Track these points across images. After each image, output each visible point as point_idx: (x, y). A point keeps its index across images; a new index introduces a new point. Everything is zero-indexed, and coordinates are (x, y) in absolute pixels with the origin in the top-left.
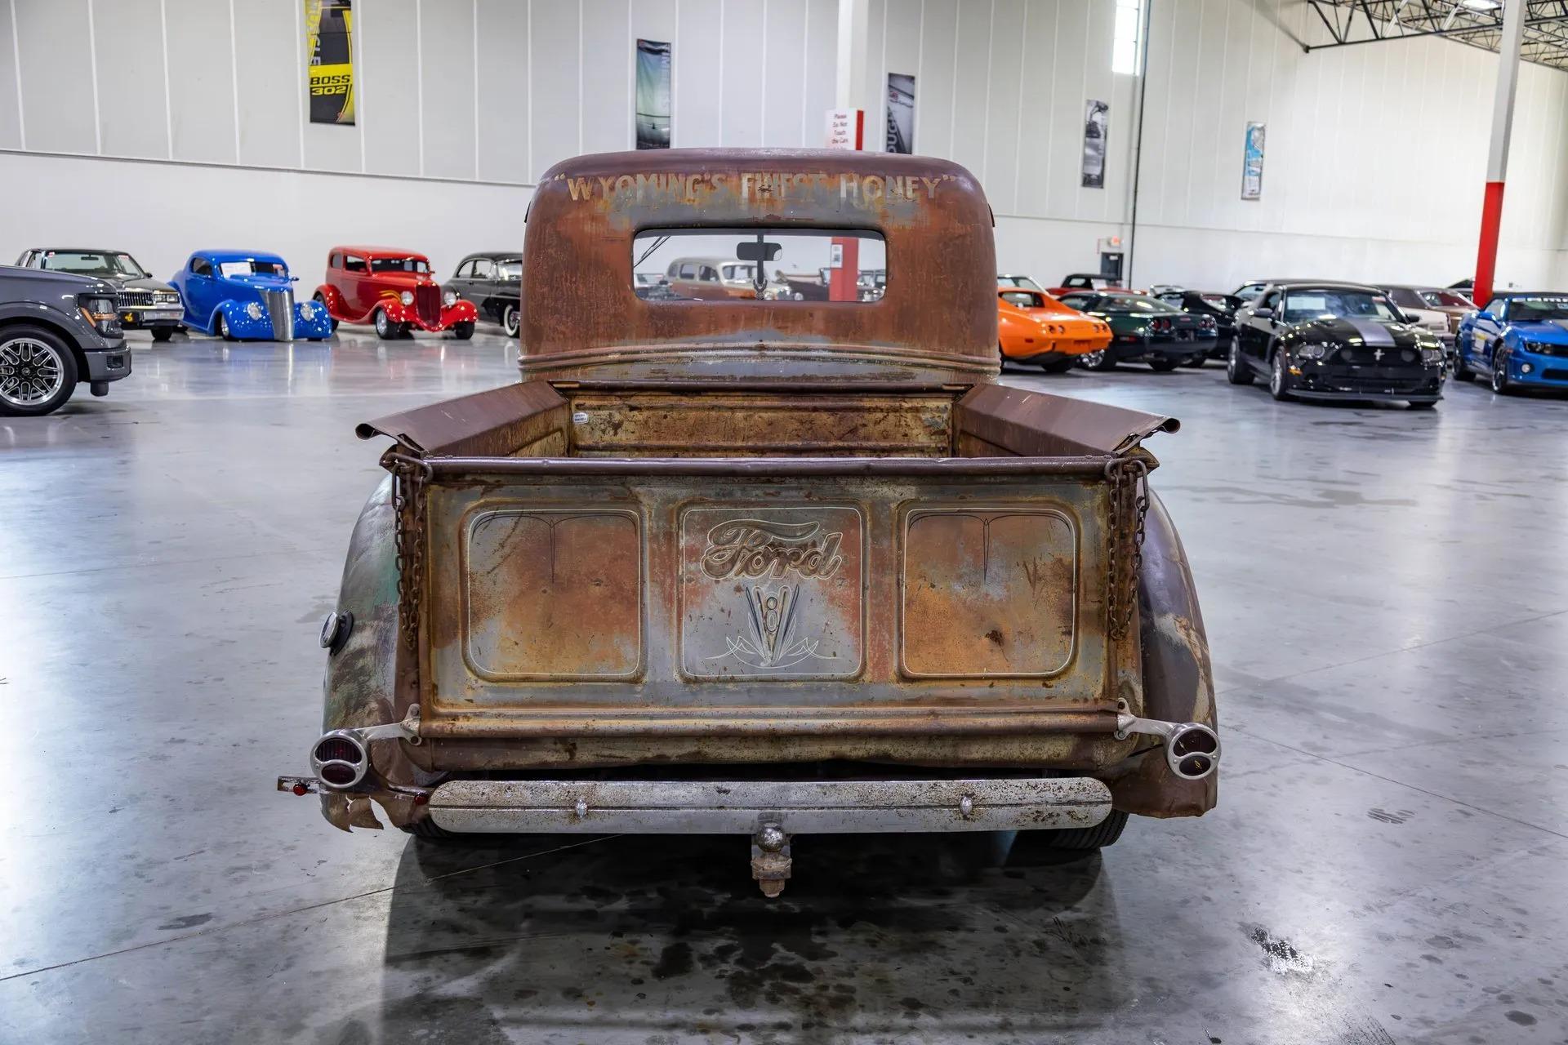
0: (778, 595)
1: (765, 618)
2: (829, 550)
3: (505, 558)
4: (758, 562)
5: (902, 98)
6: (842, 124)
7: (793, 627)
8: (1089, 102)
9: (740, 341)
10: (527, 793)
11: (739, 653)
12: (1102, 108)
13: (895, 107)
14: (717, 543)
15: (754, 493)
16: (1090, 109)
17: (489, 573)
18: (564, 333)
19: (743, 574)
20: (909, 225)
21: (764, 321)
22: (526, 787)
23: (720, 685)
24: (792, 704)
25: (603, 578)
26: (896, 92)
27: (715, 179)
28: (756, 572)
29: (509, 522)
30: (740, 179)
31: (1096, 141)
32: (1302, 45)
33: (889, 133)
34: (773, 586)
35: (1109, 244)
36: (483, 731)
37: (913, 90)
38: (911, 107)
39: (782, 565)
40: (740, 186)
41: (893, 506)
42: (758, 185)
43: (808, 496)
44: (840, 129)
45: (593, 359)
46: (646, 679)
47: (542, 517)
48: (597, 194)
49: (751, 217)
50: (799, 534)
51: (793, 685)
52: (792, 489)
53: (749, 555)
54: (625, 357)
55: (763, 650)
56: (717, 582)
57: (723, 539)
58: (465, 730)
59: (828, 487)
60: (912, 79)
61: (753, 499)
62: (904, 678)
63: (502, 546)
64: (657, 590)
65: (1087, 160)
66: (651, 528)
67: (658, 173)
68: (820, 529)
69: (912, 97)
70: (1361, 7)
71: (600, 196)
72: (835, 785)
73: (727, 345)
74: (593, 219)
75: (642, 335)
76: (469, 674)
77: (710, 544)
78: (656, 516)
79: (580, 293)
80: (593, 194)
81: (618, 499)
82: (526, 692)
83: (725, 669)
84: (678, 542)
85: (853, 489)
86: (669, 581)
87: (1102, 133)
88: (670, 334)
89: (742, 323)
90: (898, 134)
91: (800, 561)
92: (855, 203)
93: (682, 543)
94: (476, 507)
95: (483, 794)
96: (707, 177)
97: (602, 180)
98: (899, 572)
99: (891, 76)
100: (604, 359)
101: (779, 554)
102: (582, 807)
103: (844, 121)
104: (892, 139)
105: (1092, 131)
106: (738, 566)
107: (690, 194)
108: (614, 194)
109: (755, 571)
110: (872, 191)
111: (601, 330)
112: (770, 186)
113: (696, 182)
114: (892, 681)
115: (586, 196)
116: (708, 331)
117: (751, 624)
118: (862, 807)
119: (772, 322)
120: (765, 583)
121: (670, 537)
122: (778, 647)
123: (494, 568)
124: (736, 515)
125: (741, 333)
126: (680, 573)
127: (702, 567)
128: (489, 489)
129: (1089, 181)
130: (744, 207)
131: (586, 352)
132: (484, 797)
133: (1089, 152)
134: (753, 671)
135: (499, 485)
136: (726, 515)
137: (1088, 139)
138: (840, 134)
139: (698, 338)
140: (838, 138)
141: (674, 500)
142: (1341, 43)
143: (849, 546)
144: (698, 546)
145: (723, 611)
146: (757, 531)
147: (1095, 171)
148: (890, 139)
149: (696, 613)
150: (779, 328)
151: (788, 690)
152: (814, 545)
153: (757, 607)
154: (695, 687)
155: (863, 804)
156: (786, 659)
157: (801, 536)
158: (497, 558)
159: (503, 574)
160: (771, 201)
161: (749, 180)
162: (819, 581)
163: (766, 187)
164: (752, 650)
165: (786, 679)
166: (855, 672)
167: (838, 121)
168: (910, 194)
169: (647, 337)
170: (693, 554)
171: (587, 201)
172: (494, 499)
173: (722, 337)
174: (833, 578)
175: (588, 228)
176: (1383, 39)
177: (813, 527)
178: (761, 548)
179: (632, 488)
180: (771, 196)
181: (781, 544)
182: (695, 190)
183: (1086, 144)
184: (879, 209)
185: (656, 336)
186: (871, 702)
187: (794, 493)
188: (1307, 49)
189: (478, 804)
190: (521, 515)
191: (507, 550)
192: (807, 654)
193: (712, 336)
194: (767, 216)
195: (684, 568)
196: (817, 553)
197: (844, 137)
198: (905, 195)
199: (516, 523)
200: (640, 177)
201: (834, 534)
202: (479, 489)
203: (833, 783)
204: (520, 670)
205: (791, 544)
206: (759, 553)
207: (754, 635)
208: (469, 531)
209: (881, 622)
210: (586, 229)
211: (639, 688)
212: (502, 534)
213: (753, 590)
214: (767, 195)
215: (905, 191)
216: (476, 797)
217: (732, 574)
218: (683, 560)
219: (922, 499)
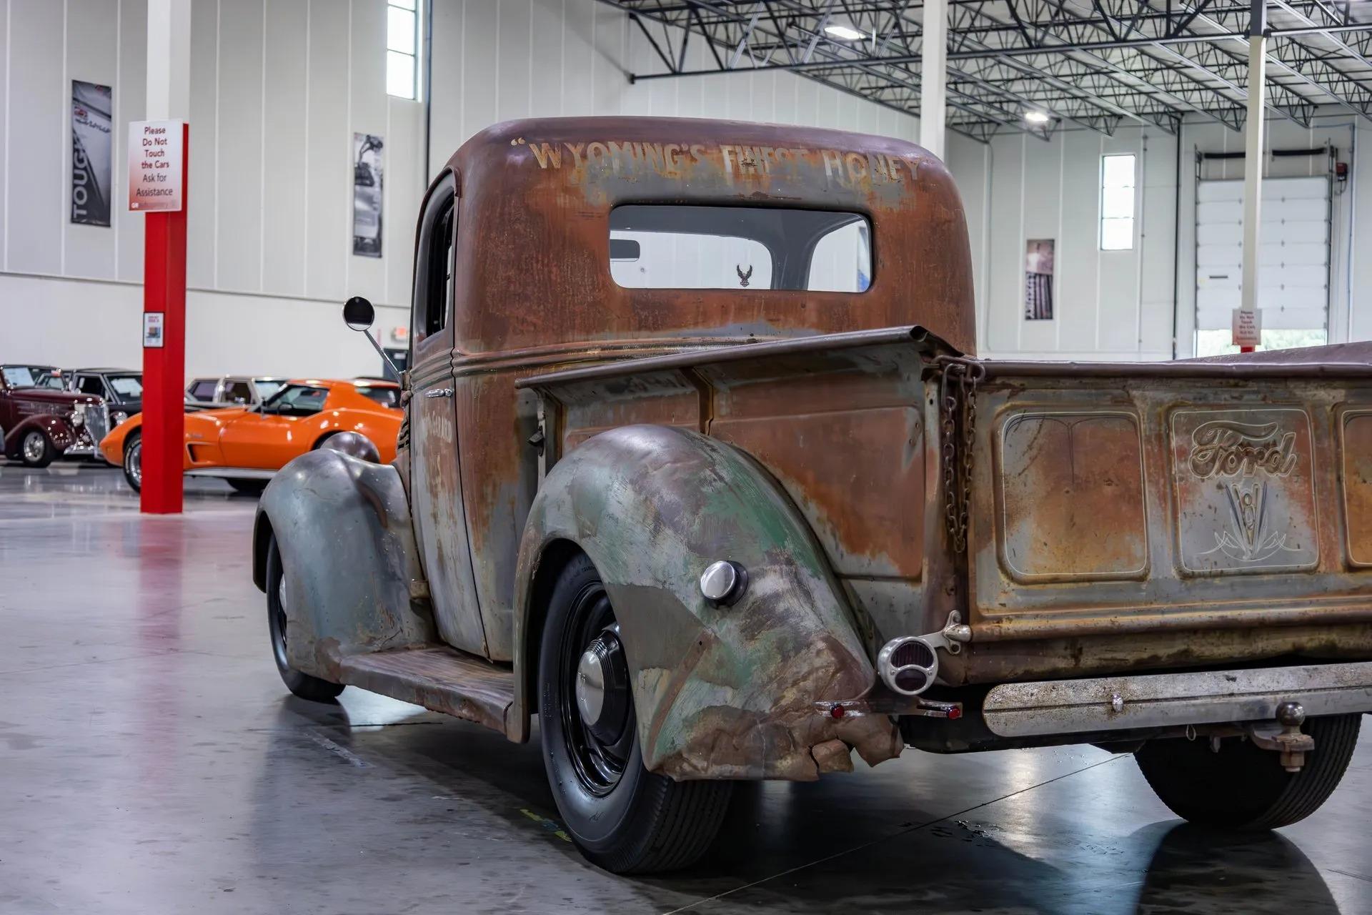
0: (1251, 491)
1: (1243, 513)
2: (1286, 449)
3: (1033, 459)
4: (1232, 461)
5: (92, 117)
6: (158, 142)
7: (1265, 520)
8: (356, 136)
9: (730, 334)
10: (1071, 692)
11: (1225, 547)
12: (375, 145)
13: (82, 130)
14: (1200, 444)
15: (1223, 397)
16: (359, 145)
17: (1020, 474)
18: (535, 325)
19: (1222, 472)
20: (897, 208)
21: (755, 313)
22: (1067, 686)
23: (1209, 580)
24: (1267, 596)
25: (1113, 478)
26: (85, 108)
27: (694, 149)
28: (1233, 470)
29: (1033, 424)
30: (720, 151)
31: (368, 190)
32: (626, 73)
33: (75, 167)
34: (1247, 483)
35: (393, 337)
36: (1026, 631)
37: (110, 108)
38: (108, 131)
39: (1251, 463)
40: (721, 160)
41: (1328, 408)
42: (741, 159)
43: (1264, 399)
44: (155, 148)
45: (571, 356)
46: (1151, 576)
47: (1061, 419)
48: (568, 162)
49: (737, 193)
50: (1263, 434)
51: (1266, 578)
52: (1254, 392)
53: (1225, 454)
54: (607, 352)
55: (1243, 545)
56: (1203, 481)
57: (1205, 439)
58: (1011, 631)
59: (1280, 390)
60: (106, 90)
61: (1223, 402)
62: (1350, 568)
63: (1030, 447)
64: (1153, 490)
65: (357, 216)
66: (1145, 430)
67: (632, 140)
68: (1279, 429)
69: (109, 117)
70: (698, 28)
71: (572, 164)
72: (1316, 669)
73: (717, 339)
74: (567, 190)
75: (626, 327)
76: (1003, 578)
77: (1195, 445)
78: (1148, 418)
79: (553, 277)
80: (563, 162)
81: (1117, 402)
82: (1051, 594)
83: (1216, 563)
84: (1169, 443)
85: (1298, 392)
86: (1162, 481)
87: (376, 179)
88: (655, 327)
89: (732, 314)
90: (88, 169)
91: (1264, 460)
92: (842, 182)
93: (1174, 444)
94: (1007, 410)
95: (1032, 695)
96: (685, 148)
97: (570, 146)
98: (1339, 468)
99: (76, 84)
100: (581, 355)
101: (1247, 454)
102: (1118, 702)
103: (161, 137)
104: (81, 177)
105: (363, 176)
106: (1217, 465)
107: (670, 166)
108: (587, 163)
109: (1231, 469)
110: (857, 170)
111: (578, 321)
112: (752, 160)
113: (674, 152)
114: (1339, 572)
115: (556, 164)
116: (696, 324)
117: (1233, 520)
118: (1339, 688)
119: (763, 313)
120: (1239, 480)
121: (1162, 439)
122: (1255, 543)
123: (1024, 471)
124: (1213, 417)
125: (731, 325)
126: (1173, 473)
127: (1190, 466)
128: (1015, 392)
129: (361, 247)
130: (729, 181)
131: (563, 347)
132: (1033, 698)
133: (361, 205)
134: (1237, 564)
135: (1023, 389)
136: (1204, 418)
137: (358, 188)
138: (153, 154)
139: (686, 331)
140: (152, 160)
141: (1160, 403)
142: (675, 73)
143: (1302, 446)
144: (1186, 446)
145: (1210, 507)
146: (1230, 432)
147: (370, 233)
148: (76, 177)
149: (1189, 510)
150: (771, 320)
151: (1262, 583)
152: (1275, 444)
153: (1237, 503)
154: (1189, 582)
155: (1340, 685)
156: (1262, 553)
157: (1265, 436)
158: (1026, 460)
159: (1033, 476)
160: (757, 178)
161: (730, 152)
162: (1281, 478)
163: (749, 161)
164: (1236, 545)
165: (1263, 571)
166: (1314, 564)
167: (151, 137)
168: (894, 174)
169: (629, 329)
170: (1183, 453)
171: (558, 169)
172: (1018, 403)
173: (711, 331)
174: (1290, 476)
175: (561, 201)
176: (730, 70)
177: (1273, 428)
178: (1234, 448)
179: (1130, 391)
180: (756, 170)
181: (1249, 444)
182: (675, 162)
183: (356, 195)
184: (865, 189)
185: (640, 329)
186: (1325, 592)
187: (1254, 397)
188: (633, 79)
189: (1029, 705)
190: (1044, 417)
191: (1034, 452)
192: (1278, 546)
193: (700, 329)
194: (754, 194)
195: (1178, 467)
196: (1277, 452)
197: (162, 160)
198: (890, 175)
199: (1040, 425)
200: (612, 145)
201: (1290, 434)
202: (1006, 392)
203: (1315, 666)
204: (1050, 570)
205: (1257, 444)
206: (1232, 453)
207: (1235, 529)
208: (1002, 432)
209: (1328, 517)
210: (558, 201)
211: (1144, 586)
212: (1031, 435)
213: (1231, 486)
214: (751, 170)
215: (889, 170)
216: (1026, 698)
217: (1213, 473)
218: (1175, 458)
219: (1349, 402)
